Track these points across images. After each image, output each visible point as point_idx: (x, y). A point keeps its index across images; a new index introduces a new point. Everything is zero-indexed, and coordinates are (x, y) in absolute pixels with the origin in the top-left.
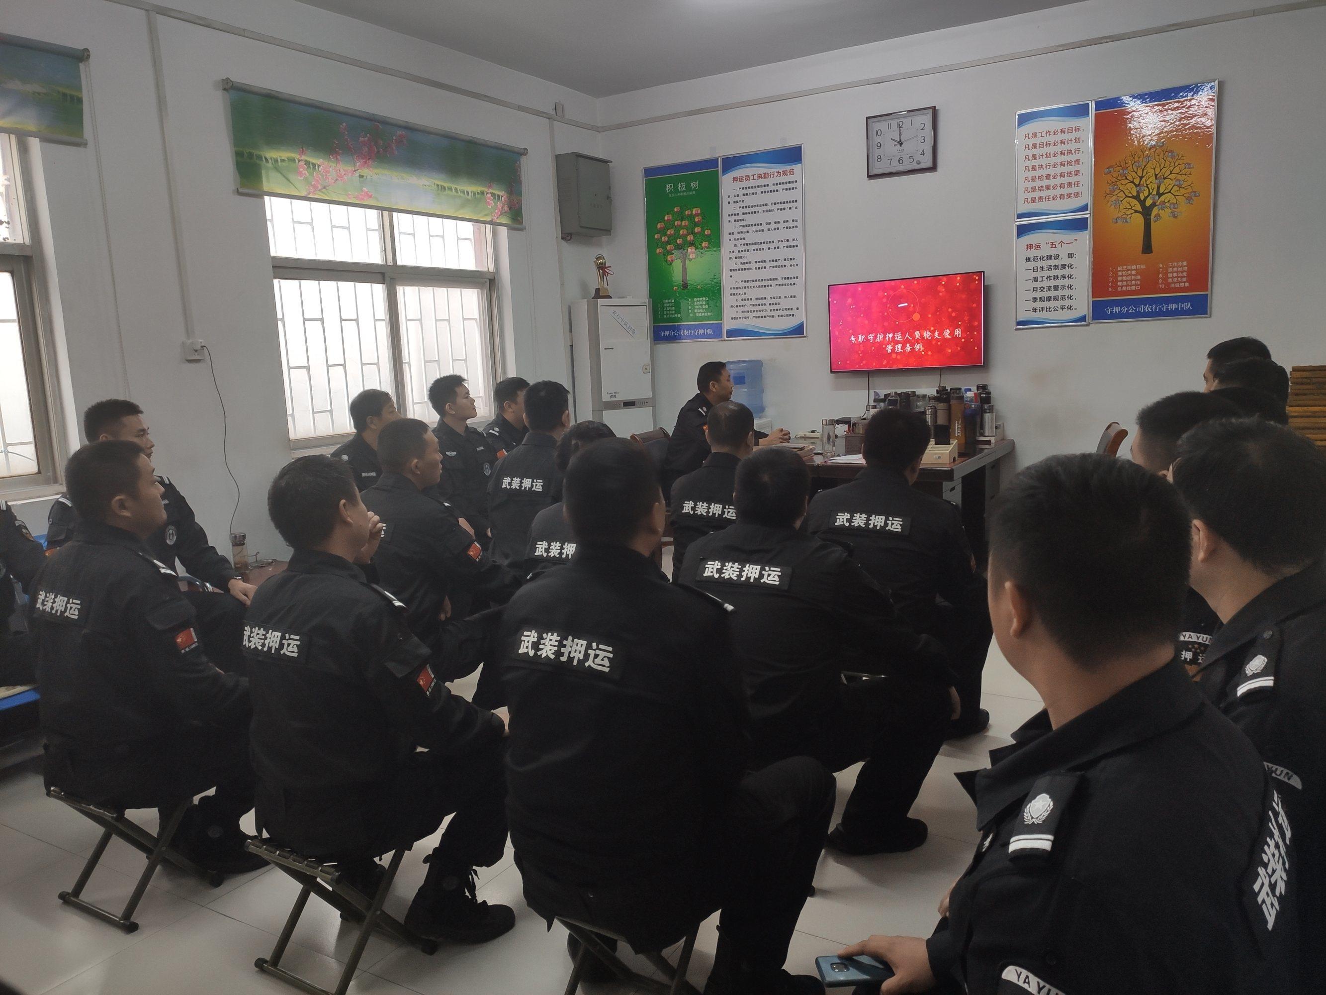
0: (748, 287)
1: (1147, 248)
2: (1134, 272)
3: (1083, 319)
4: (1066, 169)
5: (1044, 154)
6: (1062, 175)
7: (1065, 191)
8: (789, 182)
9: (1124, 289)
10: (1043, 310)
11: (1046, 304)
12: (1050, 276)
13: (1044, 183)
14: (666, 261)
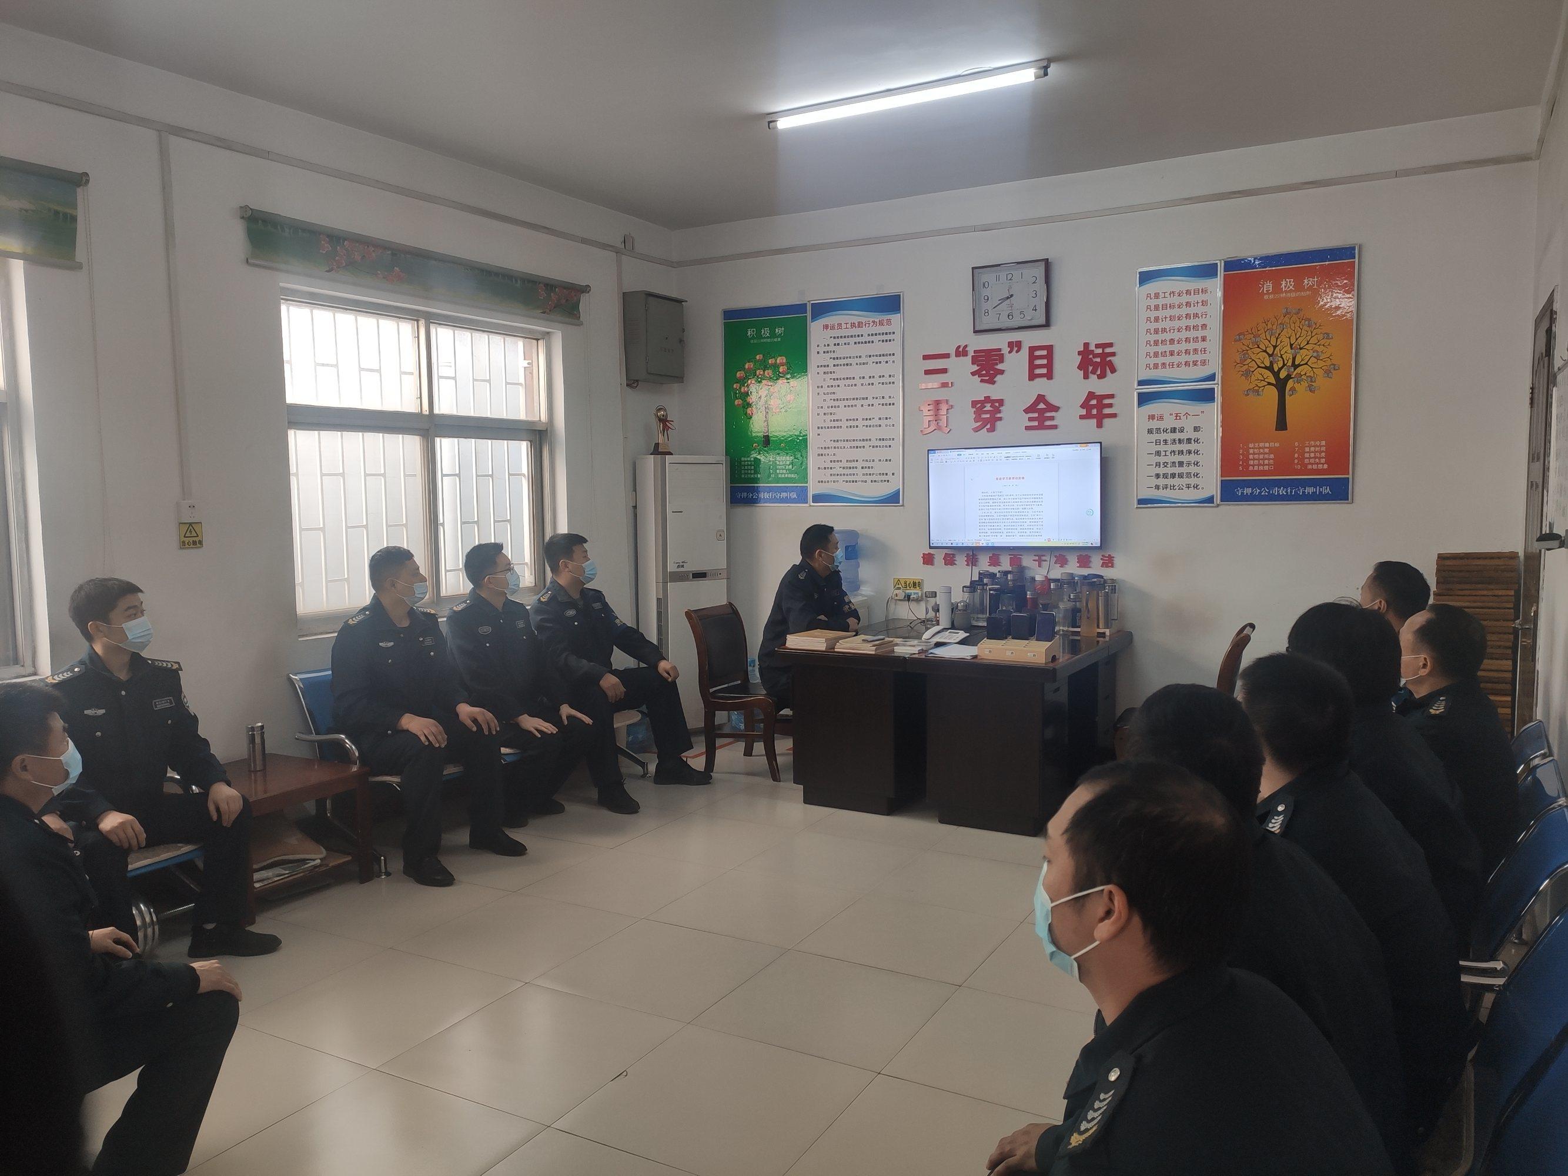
0: (838, 447)
1: (1282, 424)
2: (1267, 450)
3: (1210, 500)
4: (1192, 334)
5: (1168, 316)
6: (1187, 340)
7: (1191, 358)
8: (886, 334)
9: (1256, 468)
10: (1166, 488)
11: (1170, 481)
12: (1174, 451)
13: (1168, 348)
14: (746, 414)
